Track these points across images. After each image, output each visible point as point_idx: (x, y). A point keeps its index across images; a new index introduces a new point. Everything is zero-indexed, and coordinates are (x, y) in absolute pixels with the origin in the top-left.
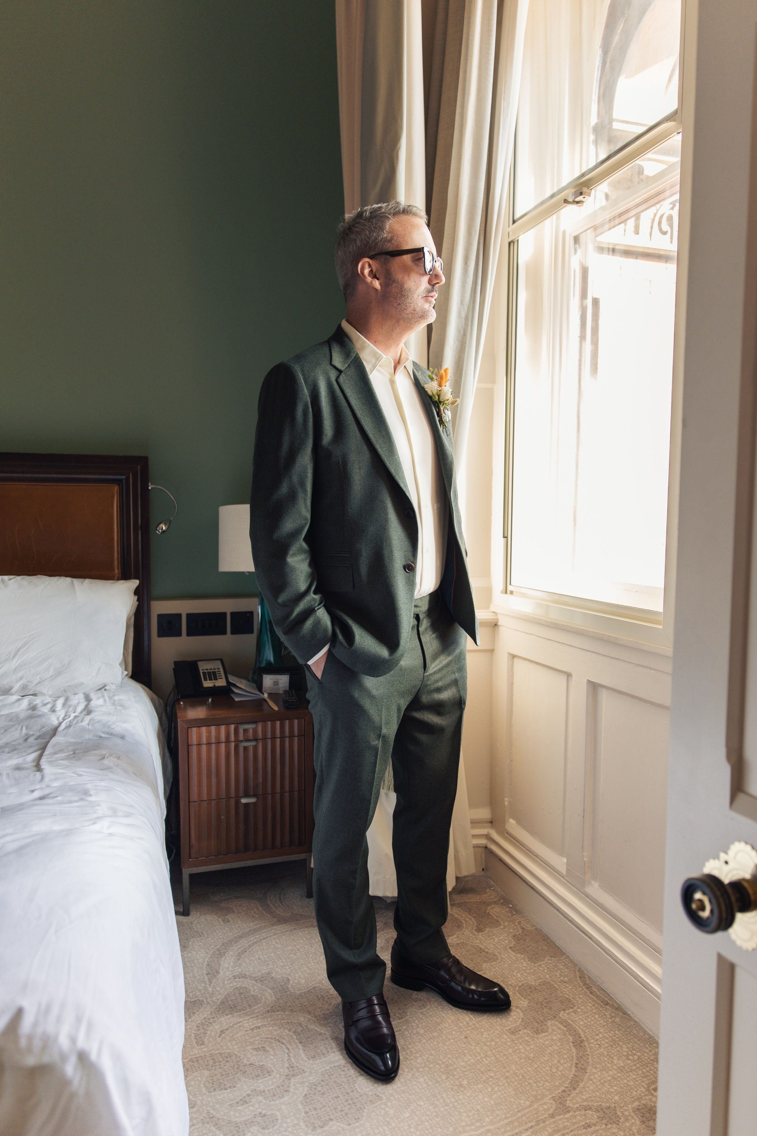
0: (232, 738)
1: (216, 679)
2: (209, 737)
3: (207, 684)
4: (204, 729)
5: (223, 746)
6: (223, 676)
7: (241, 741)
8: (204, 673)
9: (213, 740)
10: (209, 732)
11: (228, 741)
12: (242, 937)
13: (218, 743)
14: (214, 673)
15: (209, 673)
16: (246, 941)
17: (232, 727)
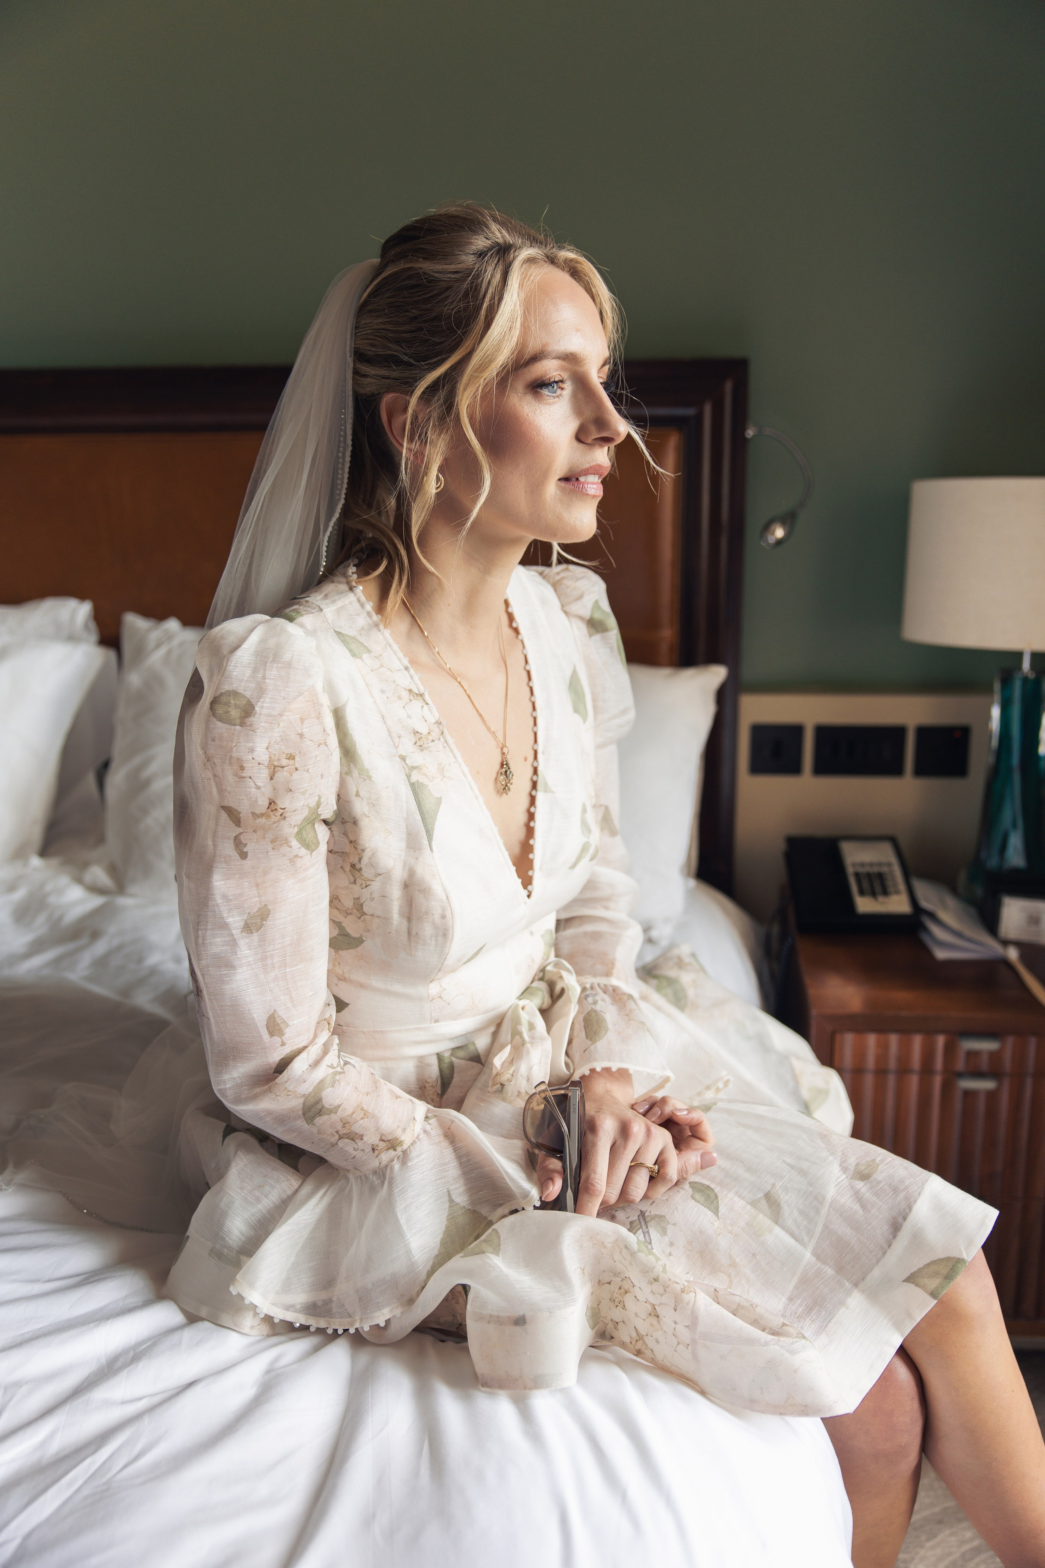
0: (939, 1063)
1: (885, 892)
2: (882, 1058)
3: (865, 905)
4: (872, 1039)
5: (914, 1081)
6: (902, 886)
7: (960, 1075)
8: (857, 875)
9: (892, 1064)
10: (884, 1047)
11: (927, 1070)
12: (940, 1522)
13: (904, 1070)
14: (881, 876)
15: (869, 875)
16: (953, 1539)
17: (941, 1040)
